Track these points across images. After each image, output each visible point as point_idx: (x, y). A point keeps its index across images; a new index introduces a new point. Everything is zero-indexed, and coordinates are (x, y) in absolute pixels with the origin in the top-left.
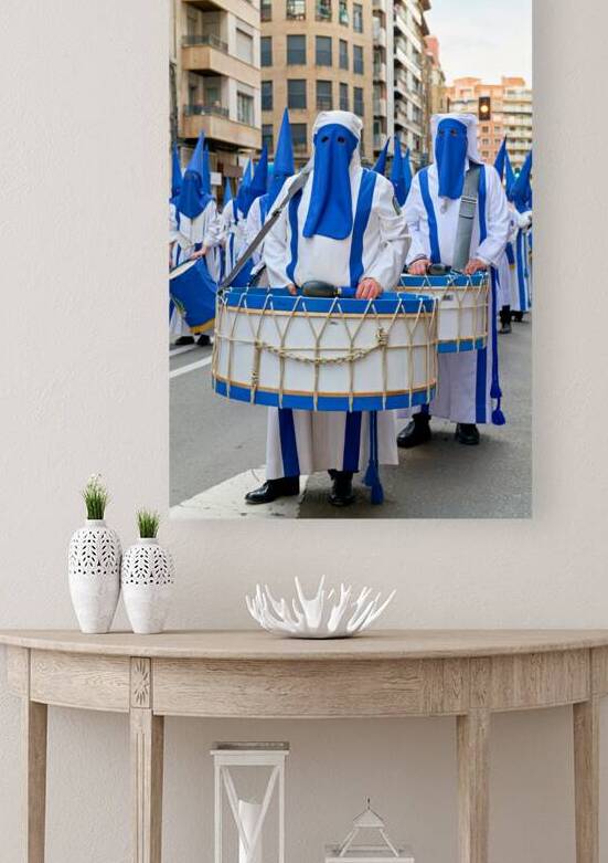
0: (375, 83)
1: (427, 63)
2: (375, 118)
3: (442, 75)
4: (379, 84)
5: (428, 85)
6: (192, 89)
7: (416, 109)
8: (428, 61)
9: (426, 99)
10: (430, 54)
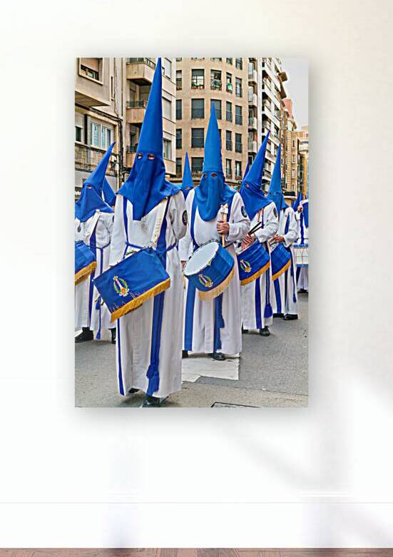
0: (249, 130)
1: (284, 117)
2: (249, 153)
3: (294, 124)
4: (253, 131)
5: (285, 131)
6: (132, 136)
7: (276, 147)
8: (285, 115)
9: (283, 141)
10: (286, 110)
